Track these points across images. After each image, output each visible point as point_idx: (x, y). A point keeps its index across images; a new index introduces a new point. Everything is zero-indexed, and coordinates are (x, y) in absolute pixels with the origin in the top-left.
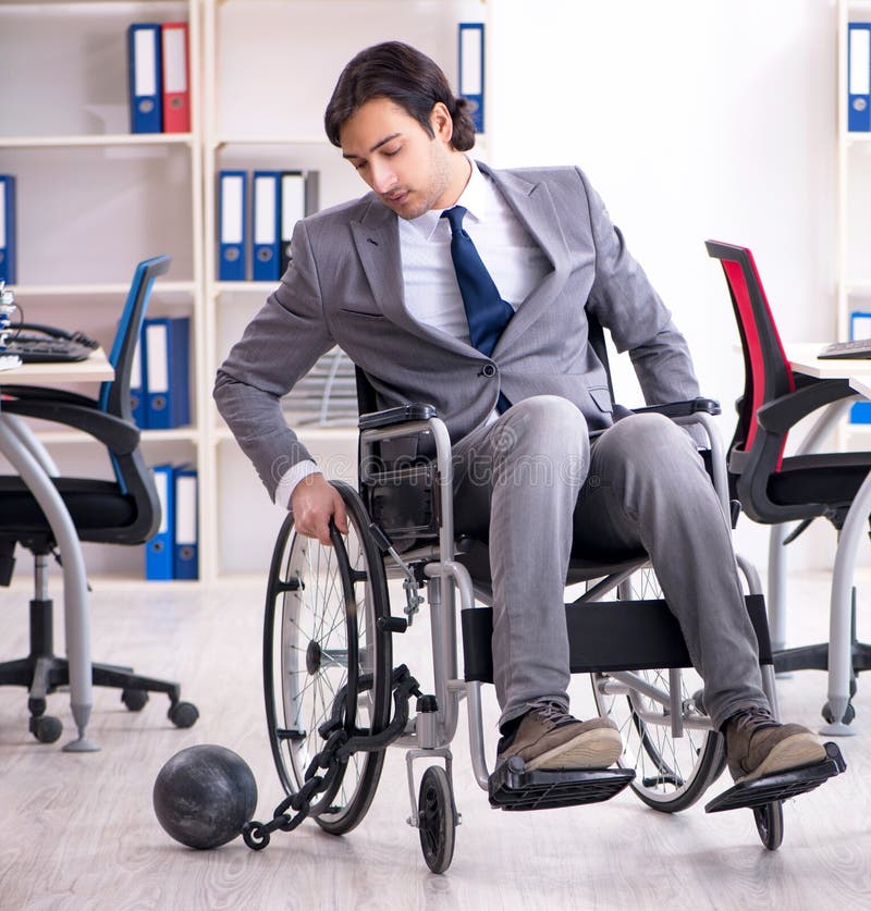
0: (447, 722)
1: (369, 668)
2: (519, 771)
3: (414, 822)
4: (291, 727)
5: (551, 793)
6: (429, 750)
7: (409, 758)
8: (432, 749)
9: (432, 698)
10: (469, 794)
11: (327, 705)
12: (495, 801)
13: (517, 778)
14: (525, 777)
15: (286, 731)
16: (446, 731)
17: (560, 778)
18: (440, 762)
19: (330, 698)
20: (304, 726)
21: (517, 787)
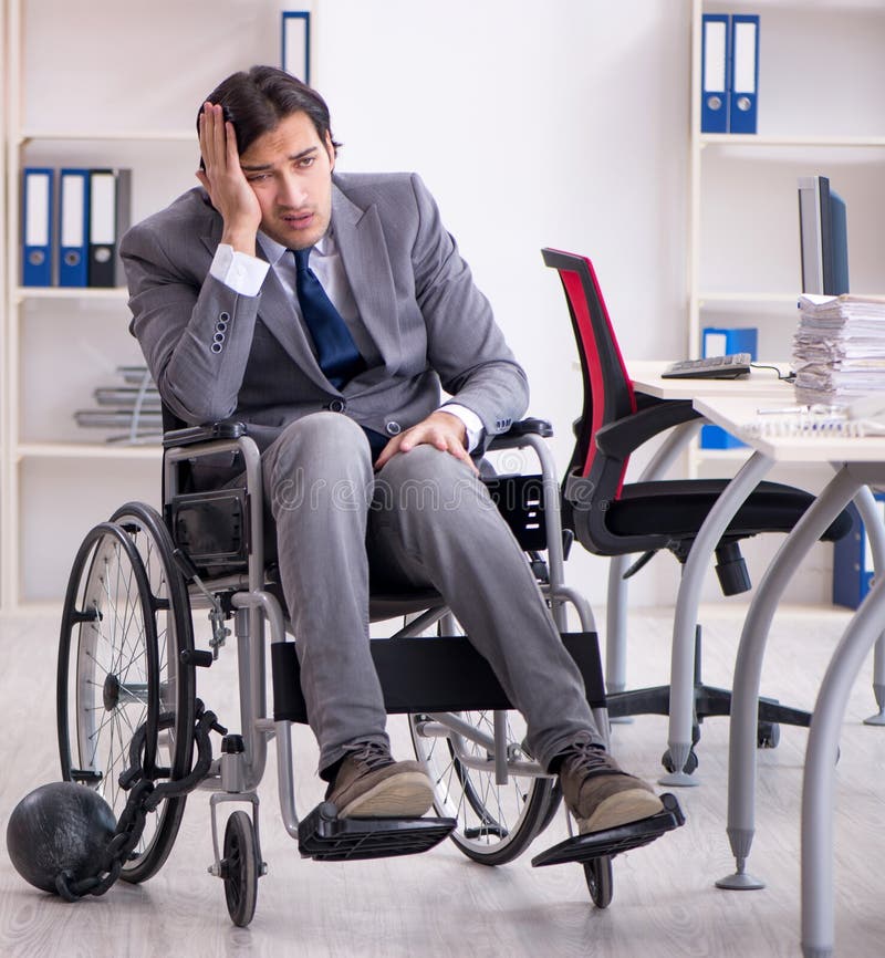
0: (254, 765)
1: (171, 705)
2: (331, 818)
3: (216, 872)
4: (86, 768)
5: (366, 842)
6: (235, 794)
7: (213, 803)
8: (237, 793)
9: (238, 737)
10: (276, 842)
11: (125, 744)
12: (305, 850)
13: (329, 826)
14: (338, 825)
15: (81, 772)
16: (252, 774)
17: (374, 827)
18: (246, 807)
19: (128, 736)
20: (99, 768)
21: (329, 835)
